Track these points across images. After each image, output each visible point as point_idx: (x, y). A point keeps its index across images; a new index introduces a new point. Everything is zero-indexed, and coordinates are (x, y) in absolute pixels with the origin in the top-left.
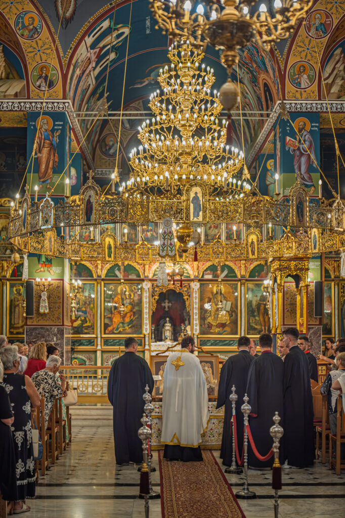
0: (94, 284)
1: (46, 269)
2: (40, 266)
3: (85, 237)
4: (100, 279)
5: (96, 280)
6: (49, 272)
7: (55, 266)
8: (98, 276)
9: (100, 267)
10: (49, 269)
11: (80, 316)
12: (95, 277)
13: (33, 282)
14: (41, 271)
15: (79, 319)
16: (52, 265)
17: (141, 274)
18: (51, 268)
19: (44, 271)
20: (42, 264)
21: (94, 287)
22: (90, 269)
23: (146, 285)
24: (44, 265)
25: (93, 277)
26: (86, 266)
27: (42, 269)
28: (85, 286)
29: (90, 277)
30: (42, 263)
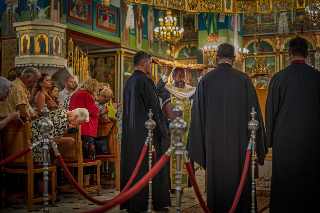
0: (274, 57)
1: (214, 39)
2: (209, 37)
3: (266, 19)
4: (278, 53)
5: (275, 53)
6: (216, 41)
7: (222, 36)
8: (277, 50)
9: (278, 42)
10: (216, 39)
11: (263, 84)
12: (275, 51)
13: (202, 50)
14: (210, 41)
15: (263, 86)
16: (219, 36)
17: (313, 46)
18: (218, 38)
19: (213, 41)
20: (211, 36)
21: (274, 59)
22: (270, 45)
23: (318, 55)
24: (212, 36)
25: (273, 51)
26: (267, 43)
27: (211, 40)
28: (268, 59)
29: (271, 51)
30: (211, 34)
